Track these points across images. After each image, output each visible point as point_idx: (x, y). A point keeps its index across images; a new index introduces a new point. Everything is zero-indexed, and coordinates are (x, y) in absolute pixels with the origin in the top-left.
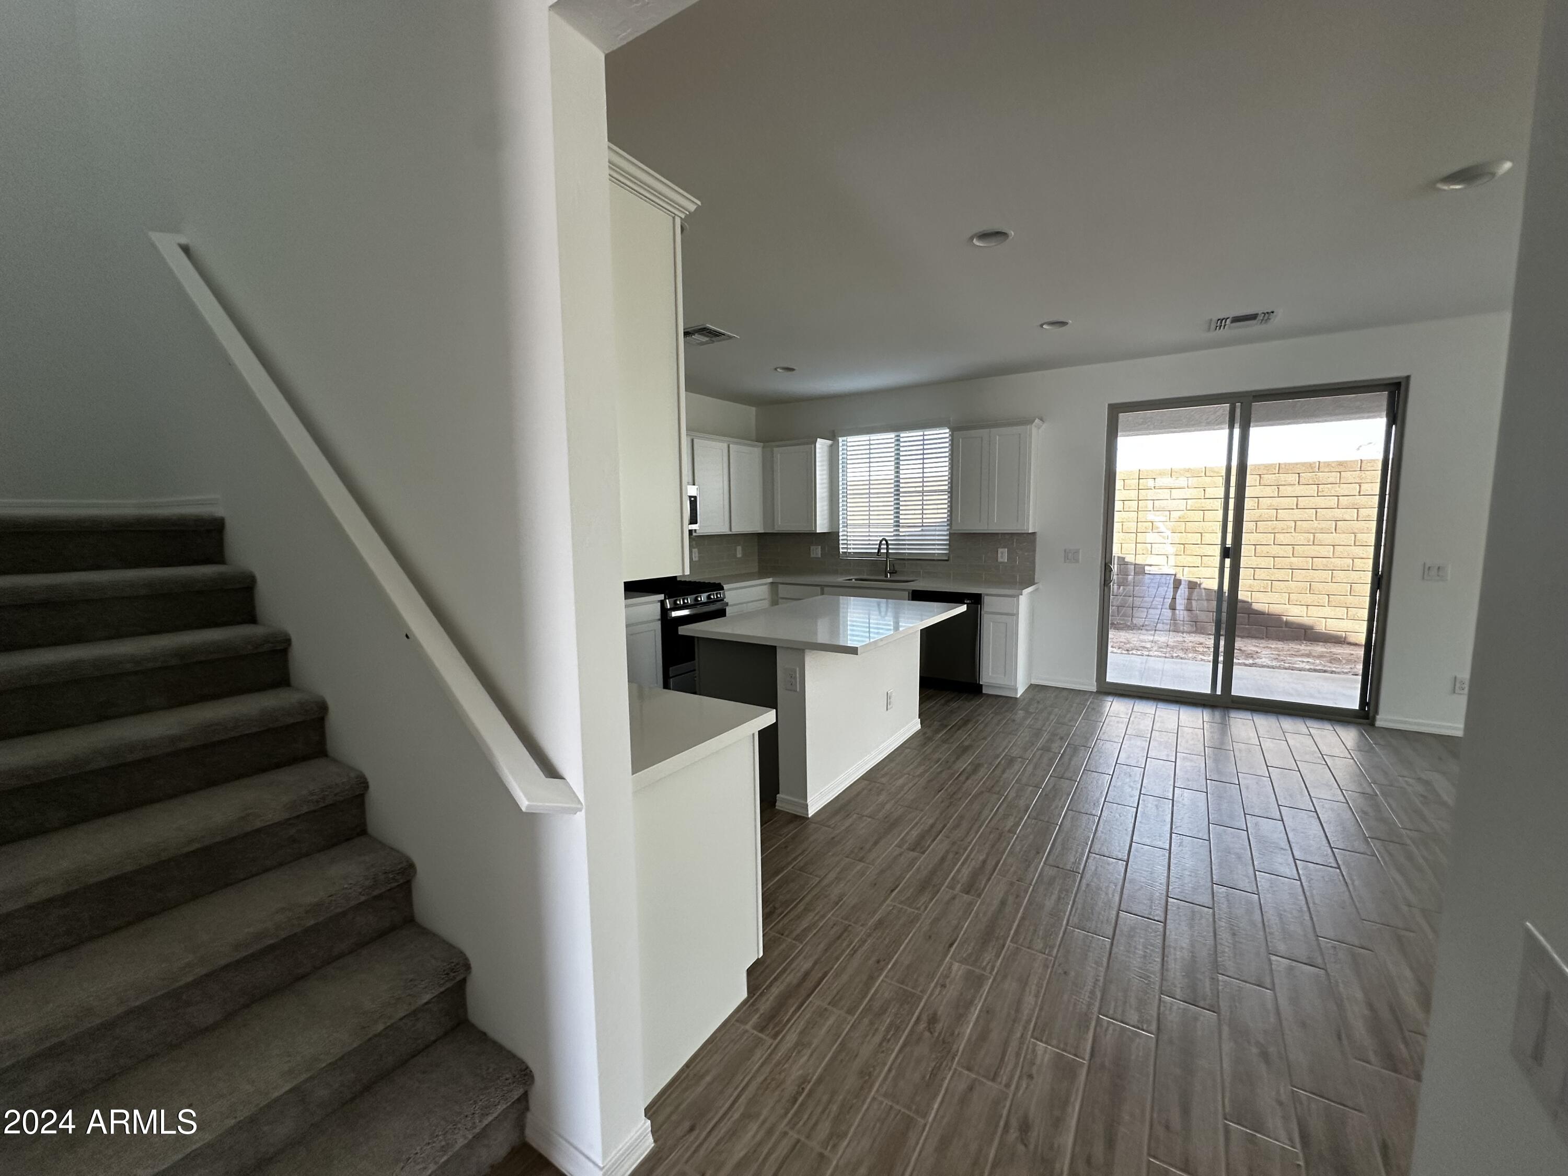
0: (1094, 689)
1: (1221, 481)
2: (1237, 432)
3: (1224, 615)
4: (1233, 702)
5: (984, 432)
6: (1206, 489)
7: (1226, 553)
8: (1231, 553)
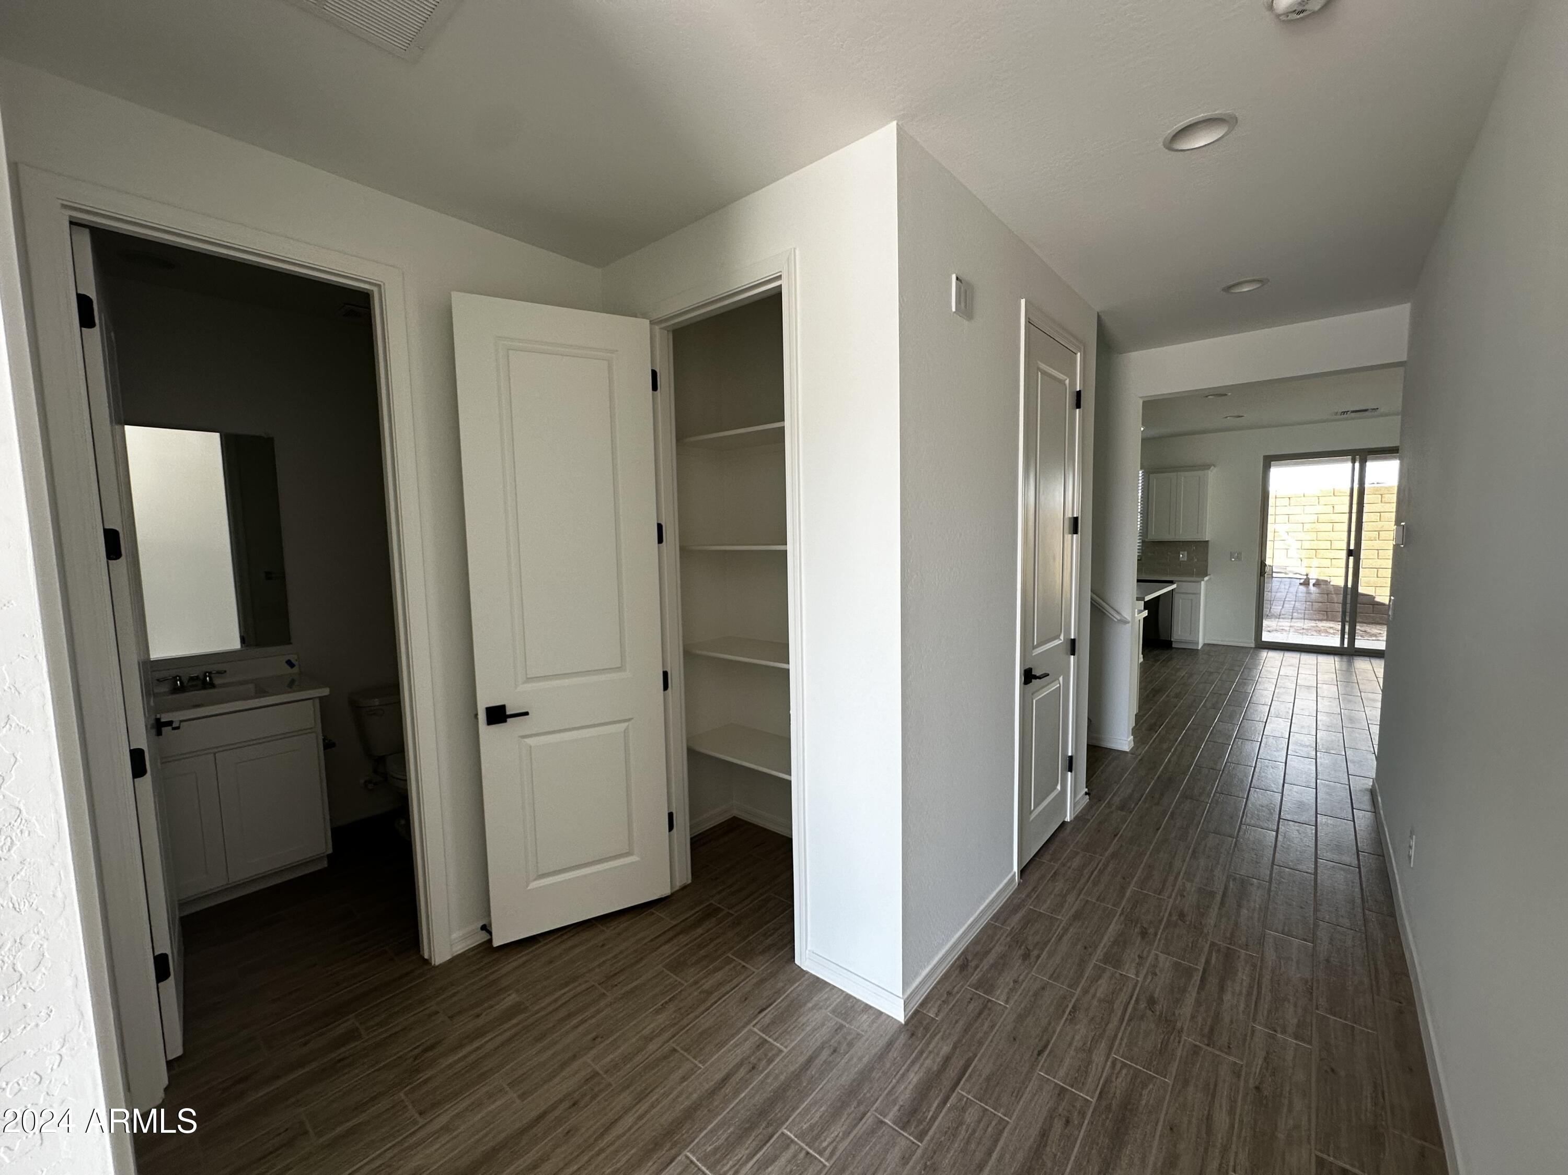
0: (1253, 645)
1: (1347, 500)
2: (1357, 465)
3: (1348, 606)
4: (1356, 651)
5: (1173, 475)
6: (1335, 506)
7: (1350, 553)
8: (1354, 553)
